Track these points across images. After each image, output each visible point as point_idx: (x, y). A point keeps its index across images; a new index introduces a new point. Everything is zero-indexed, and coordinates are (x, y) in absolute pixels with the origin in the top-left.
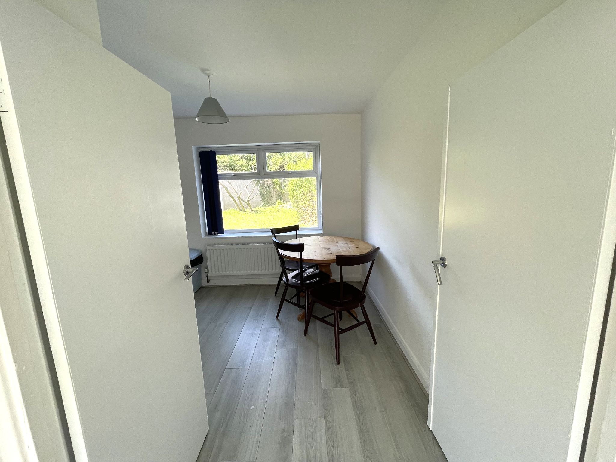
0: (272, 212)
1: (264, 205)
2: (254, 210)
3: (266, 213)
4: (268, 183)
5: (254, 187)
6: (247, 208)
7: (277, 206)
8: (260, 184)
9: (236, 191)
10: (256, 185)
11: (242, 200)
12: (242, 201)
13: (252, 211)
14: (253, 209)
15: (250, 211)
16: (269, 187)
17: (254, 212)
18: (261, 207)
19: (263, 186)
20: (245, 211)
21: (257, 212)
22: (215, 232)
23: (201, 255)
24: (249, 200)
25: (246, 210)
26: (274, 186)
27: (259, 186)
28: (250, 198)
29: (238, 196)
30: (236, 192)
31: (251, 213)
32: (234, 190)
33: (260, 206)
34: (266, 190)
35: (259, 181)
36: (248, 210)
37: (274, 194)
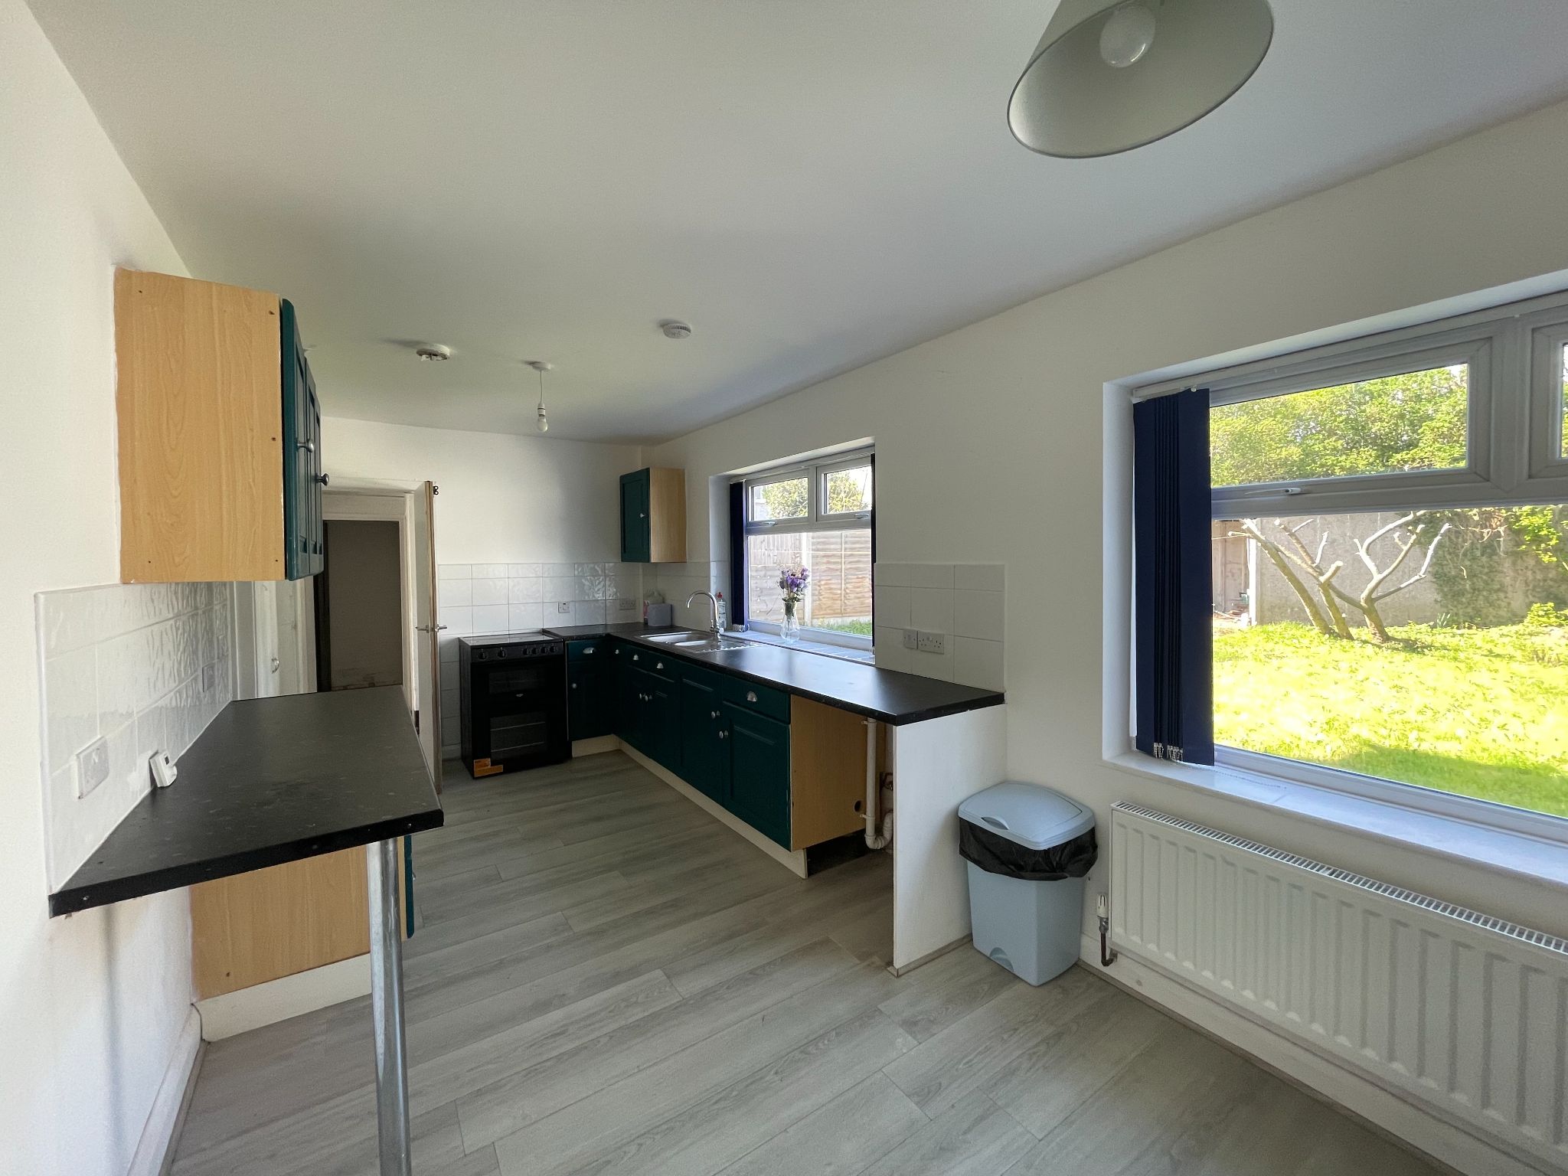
0: (1498, 656)
1: (1454, 622)
2: (1398, 636)
3: (1462, 656)
4: (1485, 531)
5: (1405, 548)
6: (1361, 624)
7: (1532, 628)
8: (1438, 538)
9: (1317, 561)
10: (1417, 542)
11: (1340, 595)
12: (1337, 600)
13: (1387, 638)
14: (1391, 631)
15: (1377, 640)
16: (1490, 548)
17: (1396, 646)
18: (1432, 628)
19: (1456, 546)
20: (1350, 637)
21: (1411, 646)
22: (1170, 748)
23: (1092, 832)
24: (1373, 596)
25: (1353, 631)
26: (1518, 545)
27: (1432, 547)
28: (1379, 589)
29: (1322, 579)
30: (1317, 567)
31: (1380, 647)
32: (1307, 559)
33: (1432, 623)
34: (1468, 563)
35: (1433, 525)
36: (1367, 632)
37: (1515, 579)
